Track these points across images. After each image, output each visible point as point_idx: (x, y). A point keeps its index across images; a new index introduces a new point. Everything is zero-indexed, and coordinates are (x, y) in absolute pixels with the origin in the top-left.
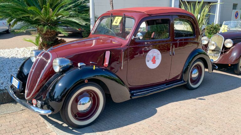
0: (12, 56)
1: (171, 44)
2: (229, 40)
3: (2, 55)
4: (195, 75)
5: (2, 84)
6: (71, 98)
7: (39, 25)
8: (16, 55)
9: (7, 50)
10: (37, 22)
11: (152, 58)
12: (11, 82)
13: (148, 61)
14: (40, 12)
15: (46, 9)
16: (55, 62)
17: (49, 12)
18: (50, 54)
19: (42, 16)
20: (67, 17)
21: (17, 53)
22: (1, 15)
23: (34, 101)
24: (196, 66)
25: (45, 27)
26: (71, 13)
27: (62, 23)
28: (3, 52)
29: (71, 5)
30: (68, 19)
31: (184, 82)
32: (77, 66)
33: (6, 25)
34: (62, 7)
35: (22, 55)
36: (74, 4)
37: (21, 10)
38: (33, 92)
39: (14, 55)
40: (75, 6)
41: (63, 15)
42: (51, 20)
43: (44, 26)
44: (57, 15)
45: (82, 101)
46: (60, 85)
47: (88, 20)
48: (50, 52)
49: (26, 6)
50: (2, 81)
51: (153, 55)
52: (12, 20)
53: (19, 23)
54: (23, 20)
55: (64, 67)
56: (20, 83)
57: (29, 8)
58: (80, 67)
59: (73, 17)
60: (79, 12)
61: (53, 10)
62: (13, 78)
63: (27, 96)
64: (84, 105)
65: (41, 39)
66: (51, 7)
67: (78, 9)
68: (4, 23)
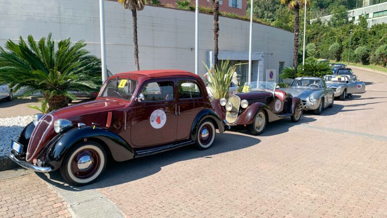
0: (13, 124)
1: (176, 105)
2: (245, 101)
3: (2, 124)
4: (205, 134)
5: (2, 151)
6: (71, 156)
7: (45, 90)
8: (19, 123)
9: (8, 119)
10: (43, 87)
11: (156, 118)
12: (12, 147)
13: (153, 121)
14: (47, 76)
15: (53, 73)
16: (56, 124)
17: (56, 75)
18: (52, 117)
19: (49, 80)
20: (77, 81)
21: (19, 121)
22: (2, 79)
23: (35, 161)
24: (205, 126)
25: (52, 92)
26: (81, 76)
27: (71, 87)
28: (3, 121)
29: (82, 68)
30: (78, 83)
31: (193, 141)
32: (78, 126)
33: (7, 91)
34: (72, 70)
35: (25, 123)
36: (85, 67)
37: (25, 74)
38: (34, 153)
39: (16, 124)
40: (86, 69)
41: (73, 79)
42: (59, 85)
43: (51, 90)
44: (66, 79)
45: (82, 159)
46: (60, 144)
47: (100, 83)
48: (53, 115)
49: (31, 70)
50: (2, 148)
51: (157, 116)
52: (14, 85)
53: (22, 88)
54: (27, 85)
55: (64, 128)
56: (21, 147)
57: (34, 72)
58: (80, 127)
59: (83, 80)
60: (90, 75)
61: (62, 73)
62: (14, 143)
63: (28, 159)
64: (85, 164)
65: (48, 106)
66: (60, 69)
67: (90, 72)
68: (4, 89)
